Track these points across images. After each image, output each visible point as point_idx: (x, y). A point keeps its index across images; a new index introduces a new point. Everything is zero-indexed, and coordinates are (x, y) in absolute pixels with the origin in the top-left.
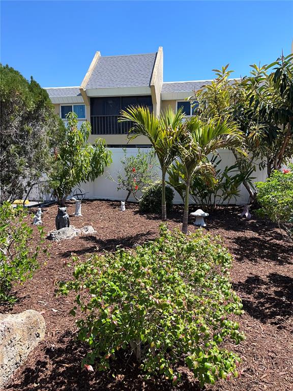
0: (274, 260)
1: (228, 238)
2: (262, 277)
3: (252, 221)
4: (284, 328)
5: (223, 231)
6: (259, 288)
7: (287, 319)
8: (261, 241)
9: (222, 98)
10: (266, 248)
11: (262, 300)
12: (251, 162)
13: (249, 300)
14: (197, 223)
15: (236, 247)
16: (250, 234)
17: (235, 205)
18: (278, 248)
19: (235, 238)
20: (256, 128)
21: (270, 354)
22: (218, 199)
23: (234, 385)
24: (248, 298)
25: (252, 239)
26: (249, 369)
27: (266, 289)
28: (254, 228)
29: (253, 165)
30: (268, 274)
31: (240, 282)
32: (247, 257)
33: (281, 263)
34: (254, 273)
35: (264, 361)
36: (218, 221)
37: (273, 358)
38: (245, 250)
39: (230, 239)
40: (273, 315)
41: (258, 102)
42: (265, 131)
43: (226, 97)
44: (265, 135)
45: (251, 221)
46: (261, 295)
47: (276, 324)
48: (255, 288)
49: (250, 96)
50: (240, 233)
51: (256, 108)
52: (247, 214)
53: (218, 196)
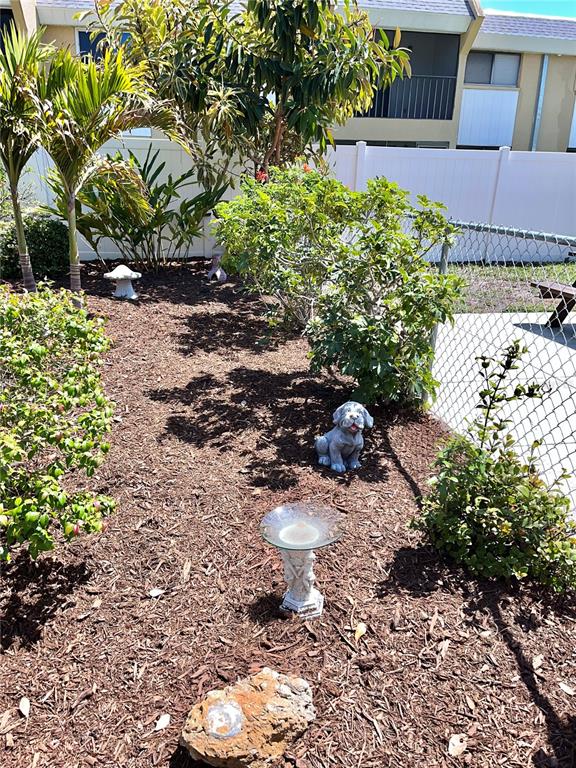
0: (248, 347)
1: (175, 318)
2: (217, 376)
3: (227, 285)
4: (230, 448)
5: (168, 305)
6: (207, 394)
7: (240, 434)
8: (233, 317)
9: (152, 22)
10: (239, 328)
11: (206, 412)
12: (225, 170)
13: (183, 415)
14: (118, 293)
15: (186, 330)
16: (215, 308)
17: (203, 258)
18: (260, 327)
19: (187, 317)
20: (221, 94)
21: (194, 492)
22: (166, 246)
23: (116, 551)
24: (183, 412)
25: (219, 315)
26: (150, 521)
27: (219, 393)
28: (226, 297)
29: (228, 175)
30: (228, 370)
31: (176, 388)
32: (202, 346)
33: (258, 350)
34: (205, 370)
35: (182, 505)
36: (165, 287)
37: (197, 497)
38: (200, 336)
39: (178, 318)
40: (219, 431)
41: (221, 39)
42: (239, 104)
43: (159, 22)
44: (238, 113)
45: (224, 286)
46: (207, 405)
47: (218, 445)
48: (200, 394)
49: (206, 24)
50: (199, 306)
51: (218, 51)
52: (218, 274)
53: (165, 238)
